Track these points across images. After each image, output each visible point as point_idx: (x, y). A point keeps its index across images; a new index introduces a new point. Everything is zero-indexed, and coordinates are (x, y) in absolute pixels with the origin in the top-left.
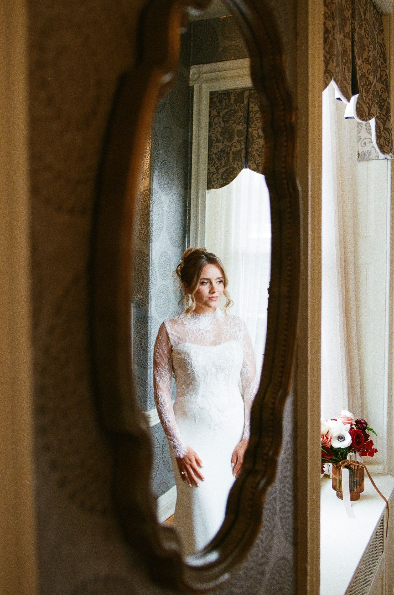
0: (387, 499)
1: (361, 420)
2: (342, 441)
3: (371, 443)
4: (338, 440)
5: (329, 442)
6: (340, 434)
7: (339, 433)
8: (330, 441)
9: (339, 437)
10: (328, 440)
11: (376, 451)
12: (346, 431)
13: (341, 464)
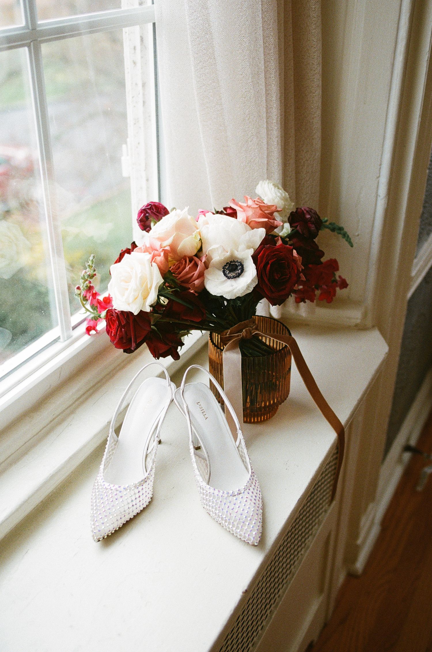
0: (343, 417)
1: (305, 212)
2: (234, 277)
3: (334, 265)
4: (224, 272)
5: (198, 278)
6: (232, 256)
7: (228, 254)
8: (201, 275)
9: (227, 263)
10: (196, 273)
11: (344, 284)
12: (249, 248)
13: (230, 334)
